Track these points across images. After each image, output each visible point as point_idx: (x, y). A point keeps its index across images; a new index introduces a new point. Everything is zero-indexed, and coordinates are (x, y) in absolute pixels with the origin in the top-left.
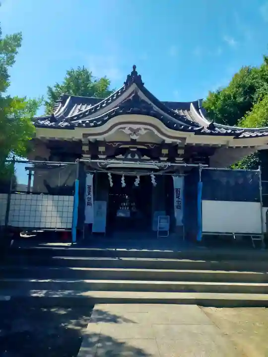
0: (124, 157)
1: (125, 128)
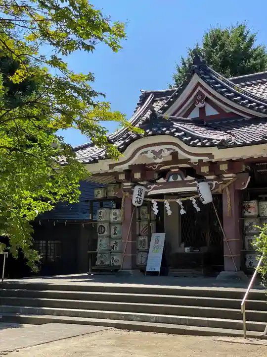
0: (165, 181)
1: (147, 151)
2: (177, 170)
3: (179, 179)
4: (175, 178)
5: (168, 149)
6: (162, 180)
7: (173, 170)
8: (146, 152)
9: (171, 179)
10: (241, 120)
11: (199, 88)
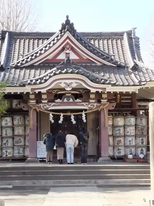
0: (61, 101)
2: (70, 95)
3: (71, 100)
4: (68, 100)
5: (76, 83)
6: (58, 100)
7: (67, 95)
8: (61, 83)
9: (65, 100)
10: (95, 65)
11: (68, 40)
